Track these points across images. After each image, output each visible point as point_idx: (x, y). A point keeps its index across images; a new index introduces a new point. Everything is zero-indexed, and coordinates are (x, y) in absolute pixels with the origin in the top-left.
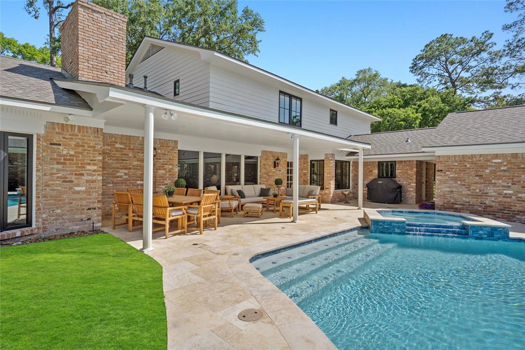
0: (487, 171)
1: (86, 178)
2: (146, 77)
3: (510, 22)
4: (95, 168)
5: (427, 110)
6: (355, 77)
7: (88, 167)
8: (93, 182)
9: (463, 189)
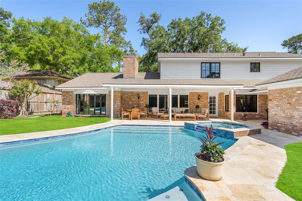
0: (294, 100)
4: (119, 101)
7: (117, 101)
8: (118, 105)
9: (281, 113)
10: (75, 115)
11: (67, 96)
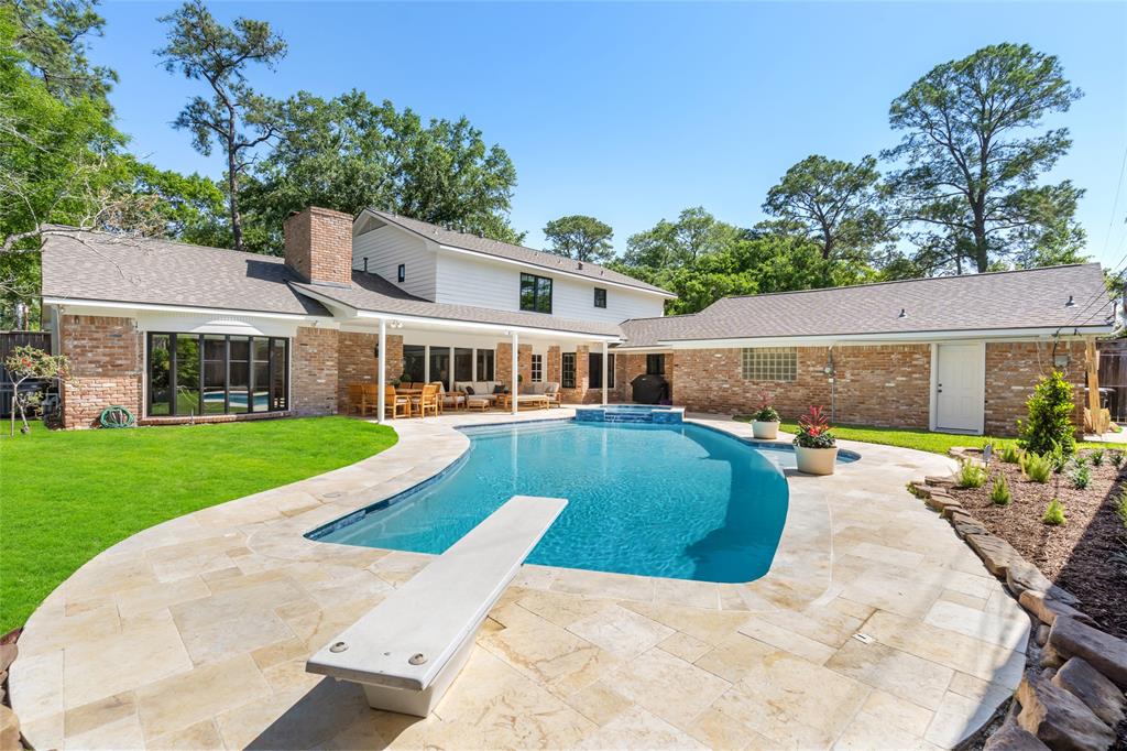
0: (711, 365)
1: (326, 372)
2: (366, 259)
3: (892, 148)
4: (332, 363)
5: (770, 277)
6: (677, 221)
7: (328, 363)
8: (331, 375)
9: (694, 384)
10: (145, 418)
11: (96, 336)
